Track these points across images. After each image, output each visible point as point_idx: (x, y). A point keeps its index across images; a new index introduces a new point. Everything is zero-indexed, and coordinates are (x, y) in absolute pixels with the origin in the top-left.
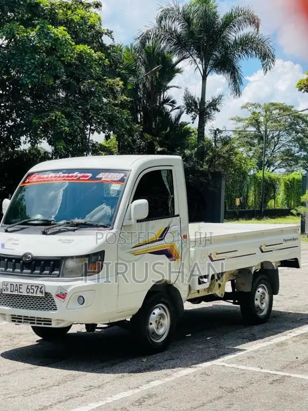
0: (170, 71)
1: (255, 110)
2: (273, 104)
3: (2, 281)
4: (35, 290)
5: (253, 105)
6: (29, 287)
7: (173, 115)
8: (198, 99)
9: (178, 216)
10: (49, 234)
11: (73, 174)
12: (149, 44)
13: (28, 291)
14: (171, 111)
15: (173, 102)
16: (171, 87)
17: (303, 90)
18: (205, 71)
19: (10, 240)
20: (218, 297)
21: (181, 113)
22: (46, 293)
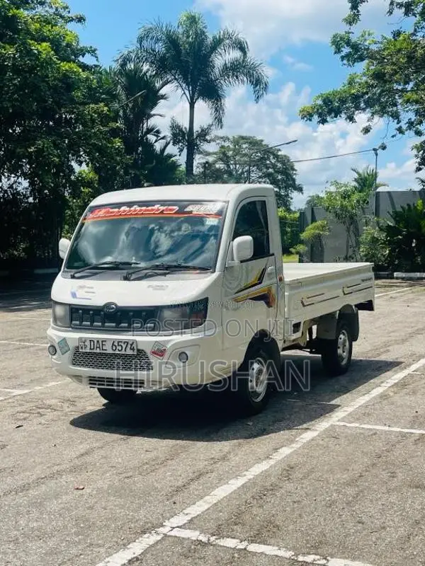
0: (153, 97)
1: (223, 143)
2: (243, 138)
3: (78, 337)
4: (124, 346)
5: (222, 138)
6: (116, 344)
7: (158, 147)
8: (185, 128)
9: (273, 255)
10: (133, 280)
11: (153, 208)
12: (131, 66)
13: (114, 348)
14: (156, 141)
15: (158, 132)
16: (154, 115)
17: (306, 119)
18: (192, 98)
19: (81, 287)
20: (301, 346)
21: (167, 144)
22: (138, 350)
